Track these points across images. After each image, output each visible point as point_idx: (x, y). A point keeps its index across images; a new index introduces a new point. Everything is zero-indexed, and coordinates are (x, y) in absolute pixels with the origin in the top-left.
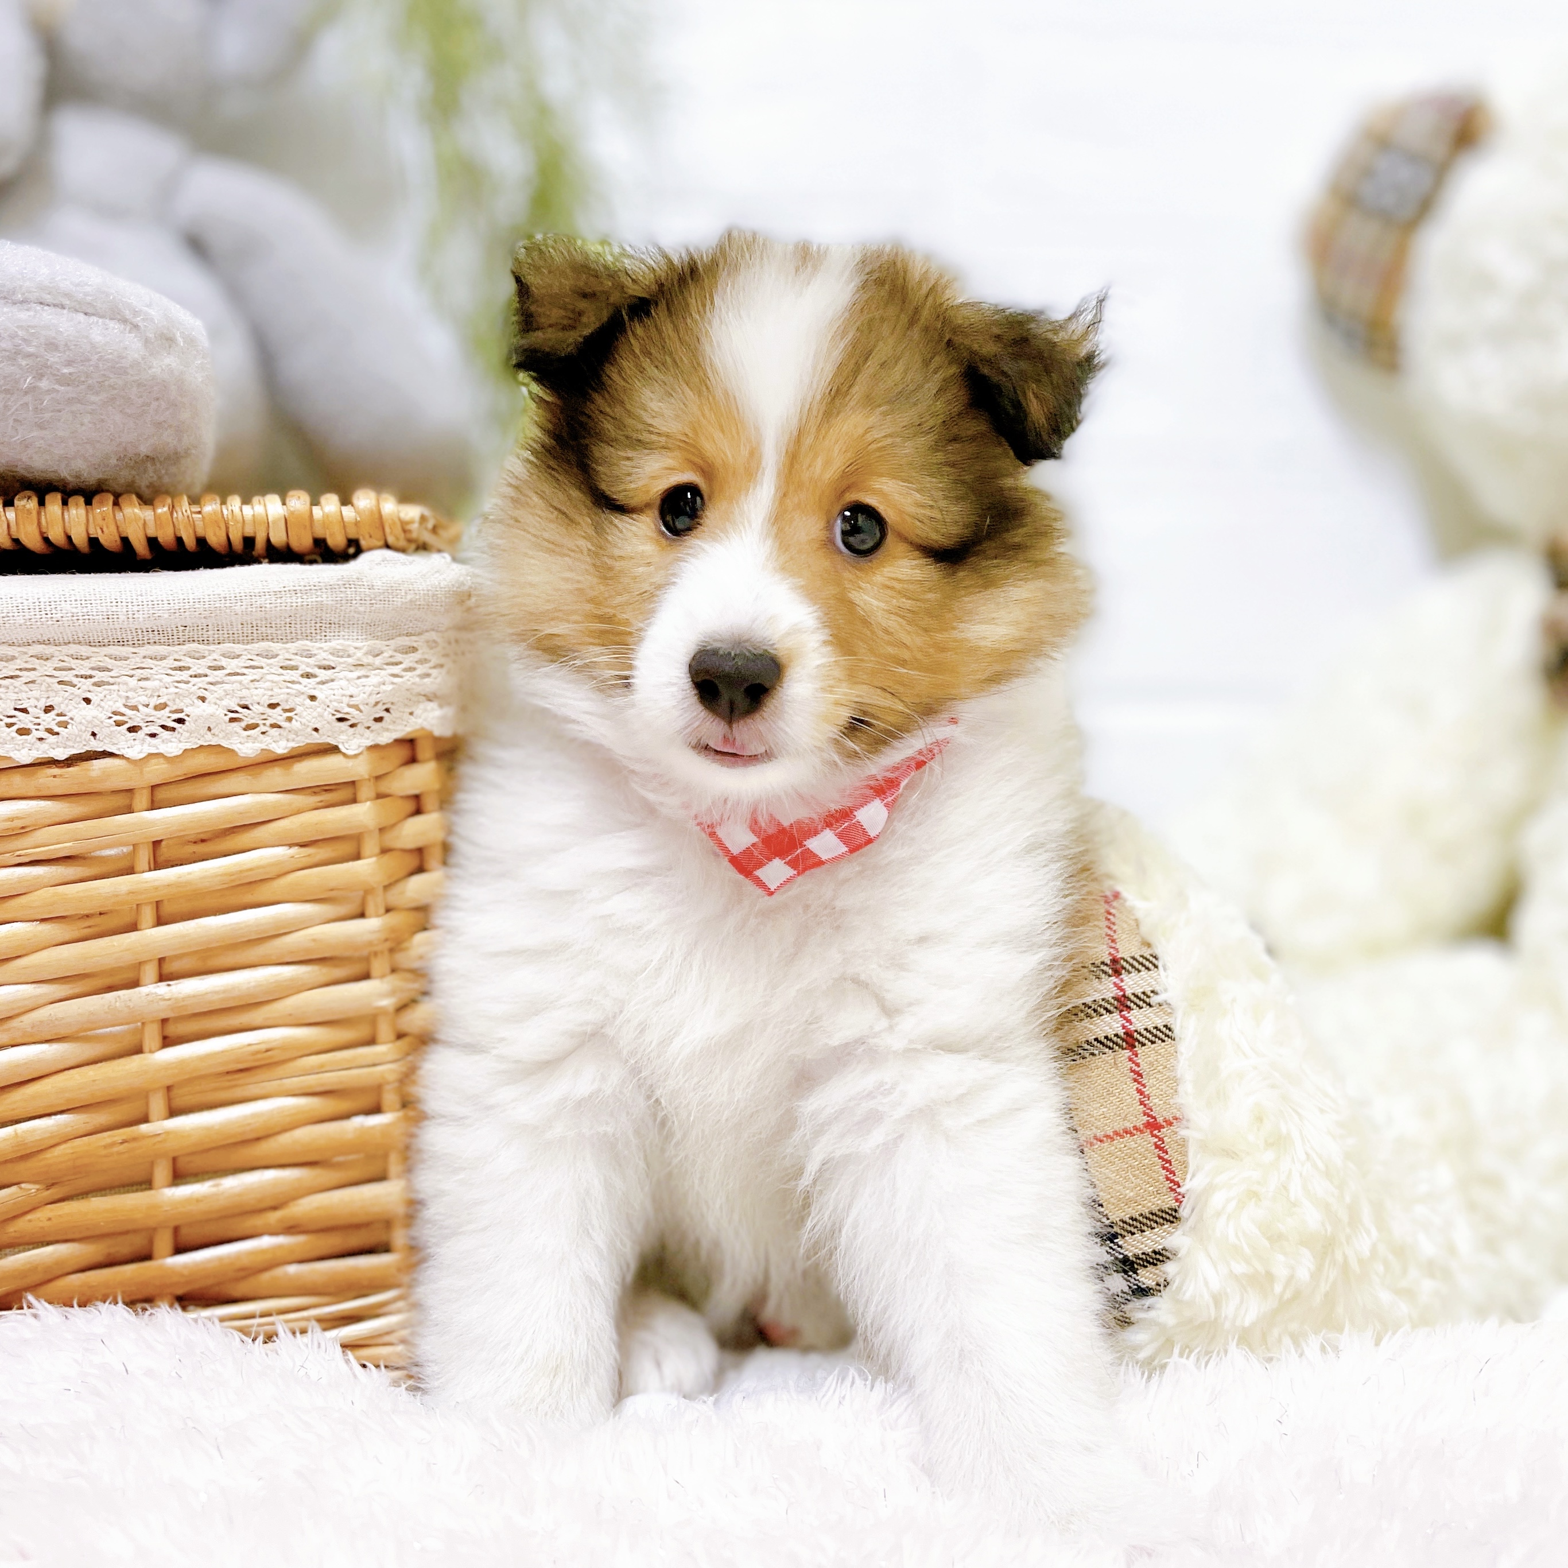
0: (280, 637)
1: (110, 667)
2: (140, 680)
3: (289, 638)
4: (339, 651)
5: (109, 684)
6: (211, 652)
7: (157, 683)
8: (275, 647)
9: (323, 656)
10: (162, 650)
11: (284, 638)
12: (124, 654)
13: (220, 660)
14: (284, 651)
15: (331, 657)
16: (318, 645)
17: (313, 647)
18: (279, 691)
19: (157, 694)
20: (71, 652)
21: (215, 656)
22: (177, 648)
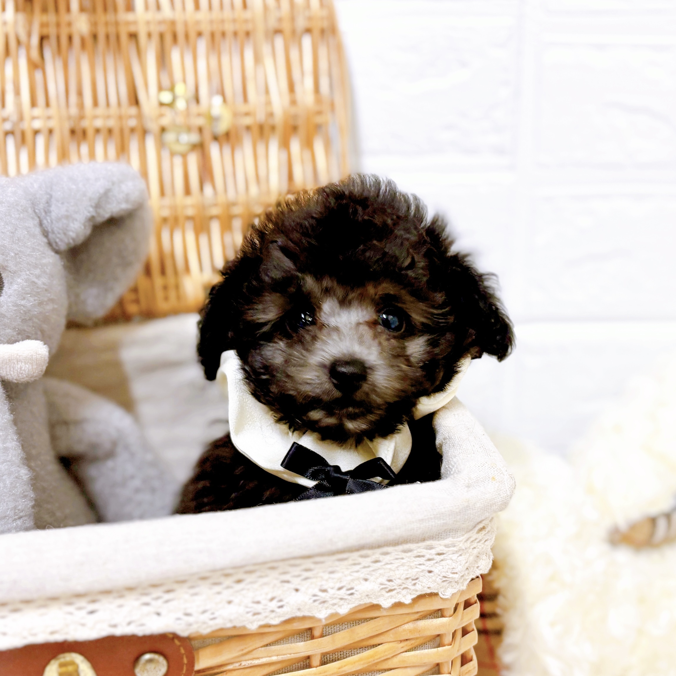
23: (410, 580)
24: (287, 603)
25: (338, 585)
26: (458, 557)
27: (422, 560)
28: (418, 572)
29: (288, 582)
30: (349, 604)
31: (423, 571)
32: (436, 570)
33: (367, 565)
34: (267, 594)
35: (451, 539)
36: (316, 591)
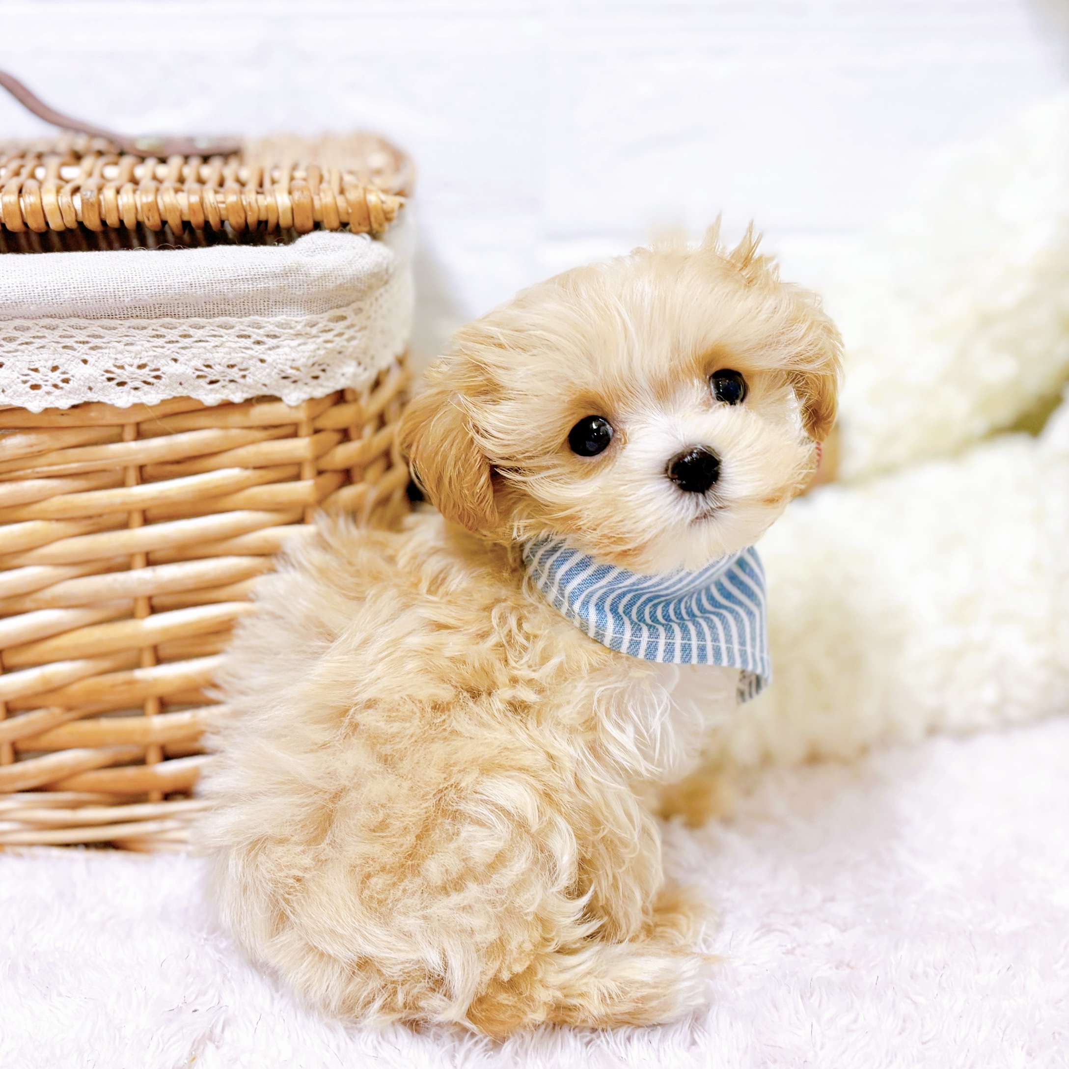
0: (235, 312)
1: (102, 335)
2: (125, 345)
3: (243, 313)
4: (282, 324)
5: (101, 348)
6: (181, 324)
7: (139, 348)
8: (231, 320)
9: (271, 328)
10: (143, 322)
11: (239, 312)
12: (113, 325)
13: (188, 331)
14: (239, 324)
15: (276, 329)
16: (266, 319)
17: (262, 321)
18: (236, 355)
19: (139, 356)
20: (72, 324)
21: (184, 327)
22: (155, 321)
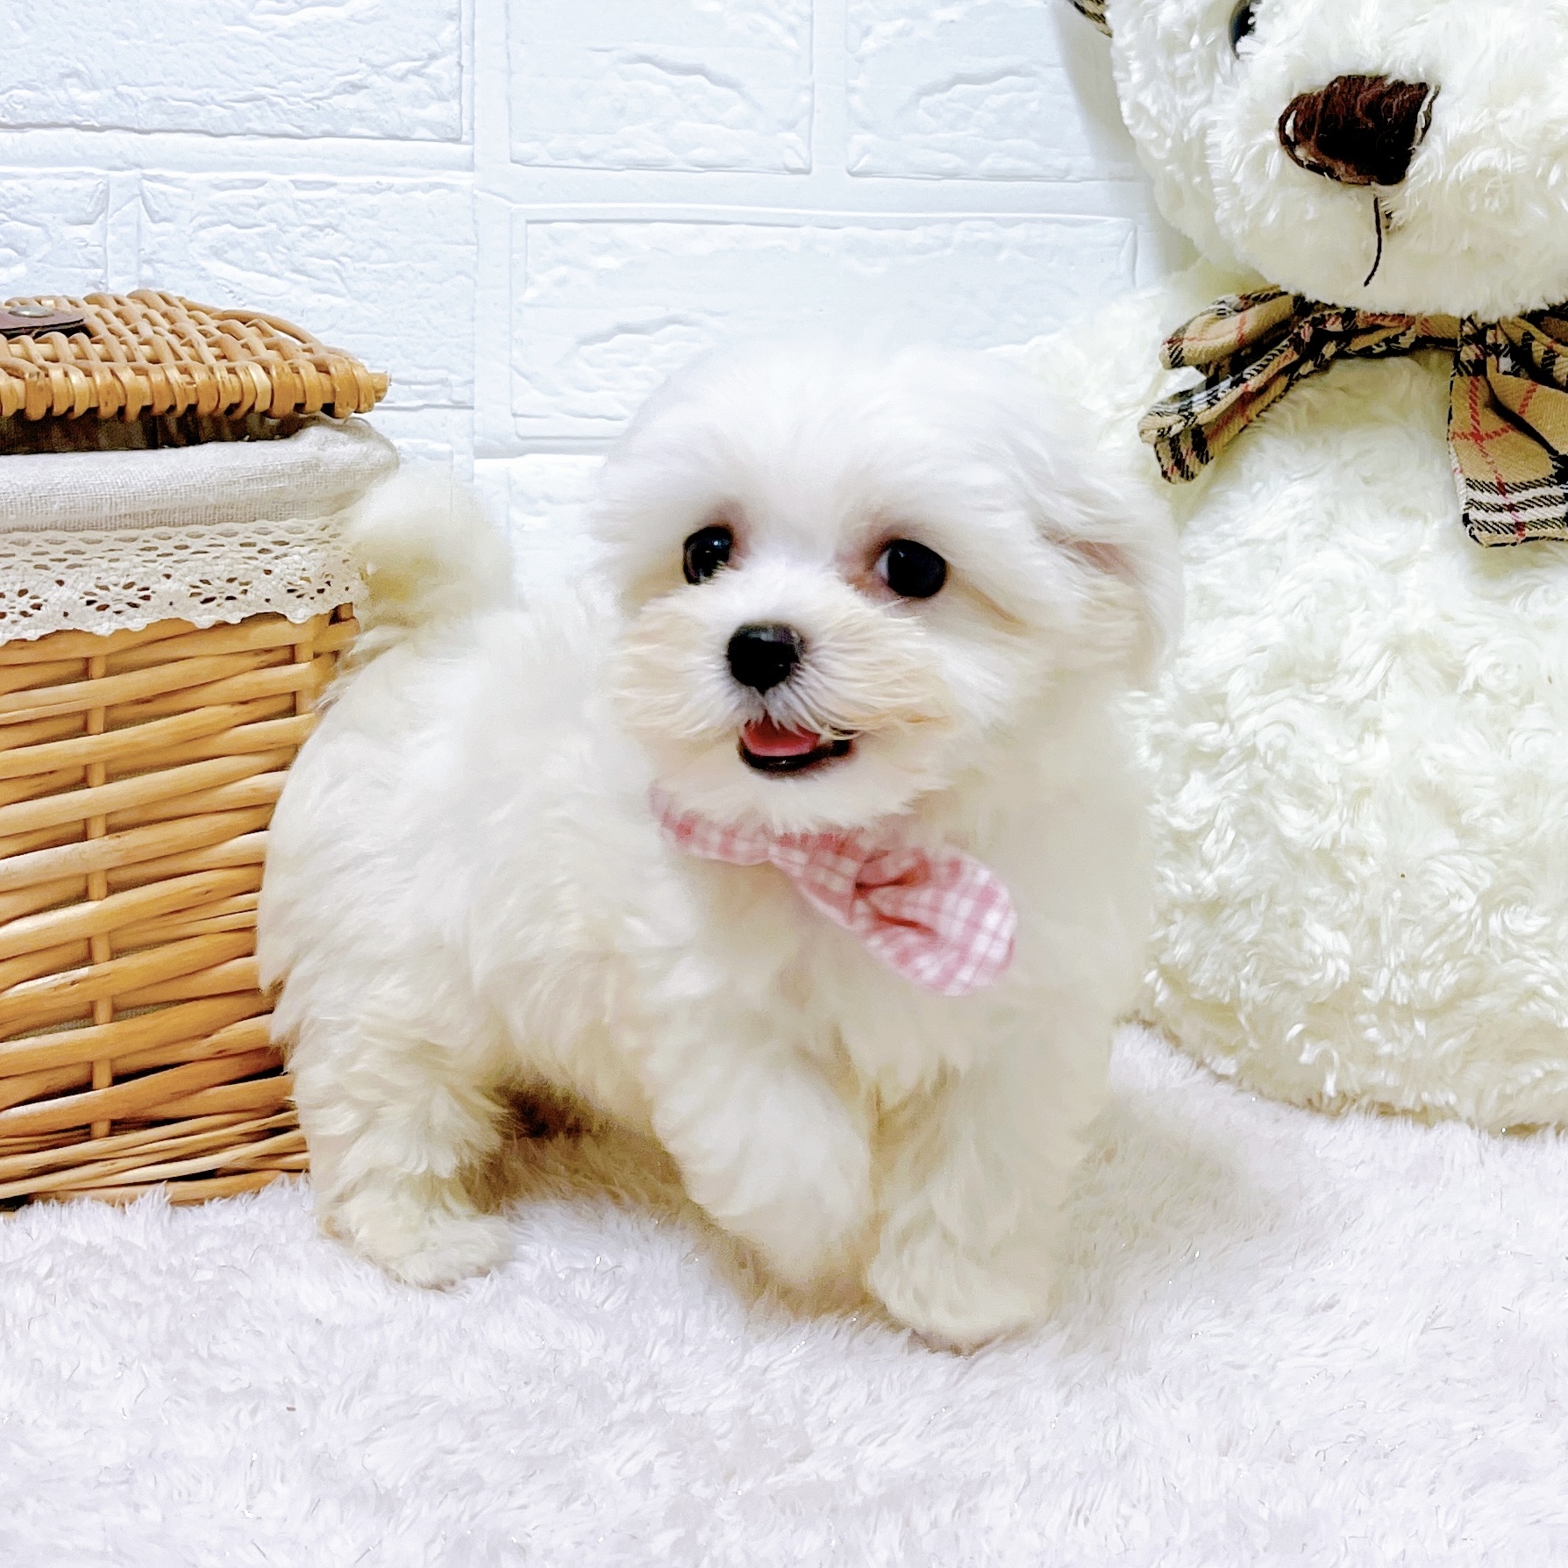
0: (240, 518)
1: (83, 550)
2: (110, 561)
3: (248, 517)
4: (293, 528)
5: (81, 566)
6: (177, 533)
7: (126, 564)
8: (235, 526)
9: (280, 534)
10: (132, 533)
11: (244, 517)
13: (185, 540)
14: (243, 530)
15: (287, 534)
16: (274, 524)
17: (270, 526)
18: (237, 567)
19: (126, 573)
20: (47, 538)
21: (182, 536)
22: (148, 531)
23: (236, 582)
24: (46, 601)
25: (124, 581)
26: (310, 552)
27: (252, 551)
28: (247, 569)
29: (46, 568)
30: (143, 617)
31: (256, 568)
32: (276, 571)
33: (167, 552)
34: (13, 584)
35: (295, 519)
36: (91, 587)
